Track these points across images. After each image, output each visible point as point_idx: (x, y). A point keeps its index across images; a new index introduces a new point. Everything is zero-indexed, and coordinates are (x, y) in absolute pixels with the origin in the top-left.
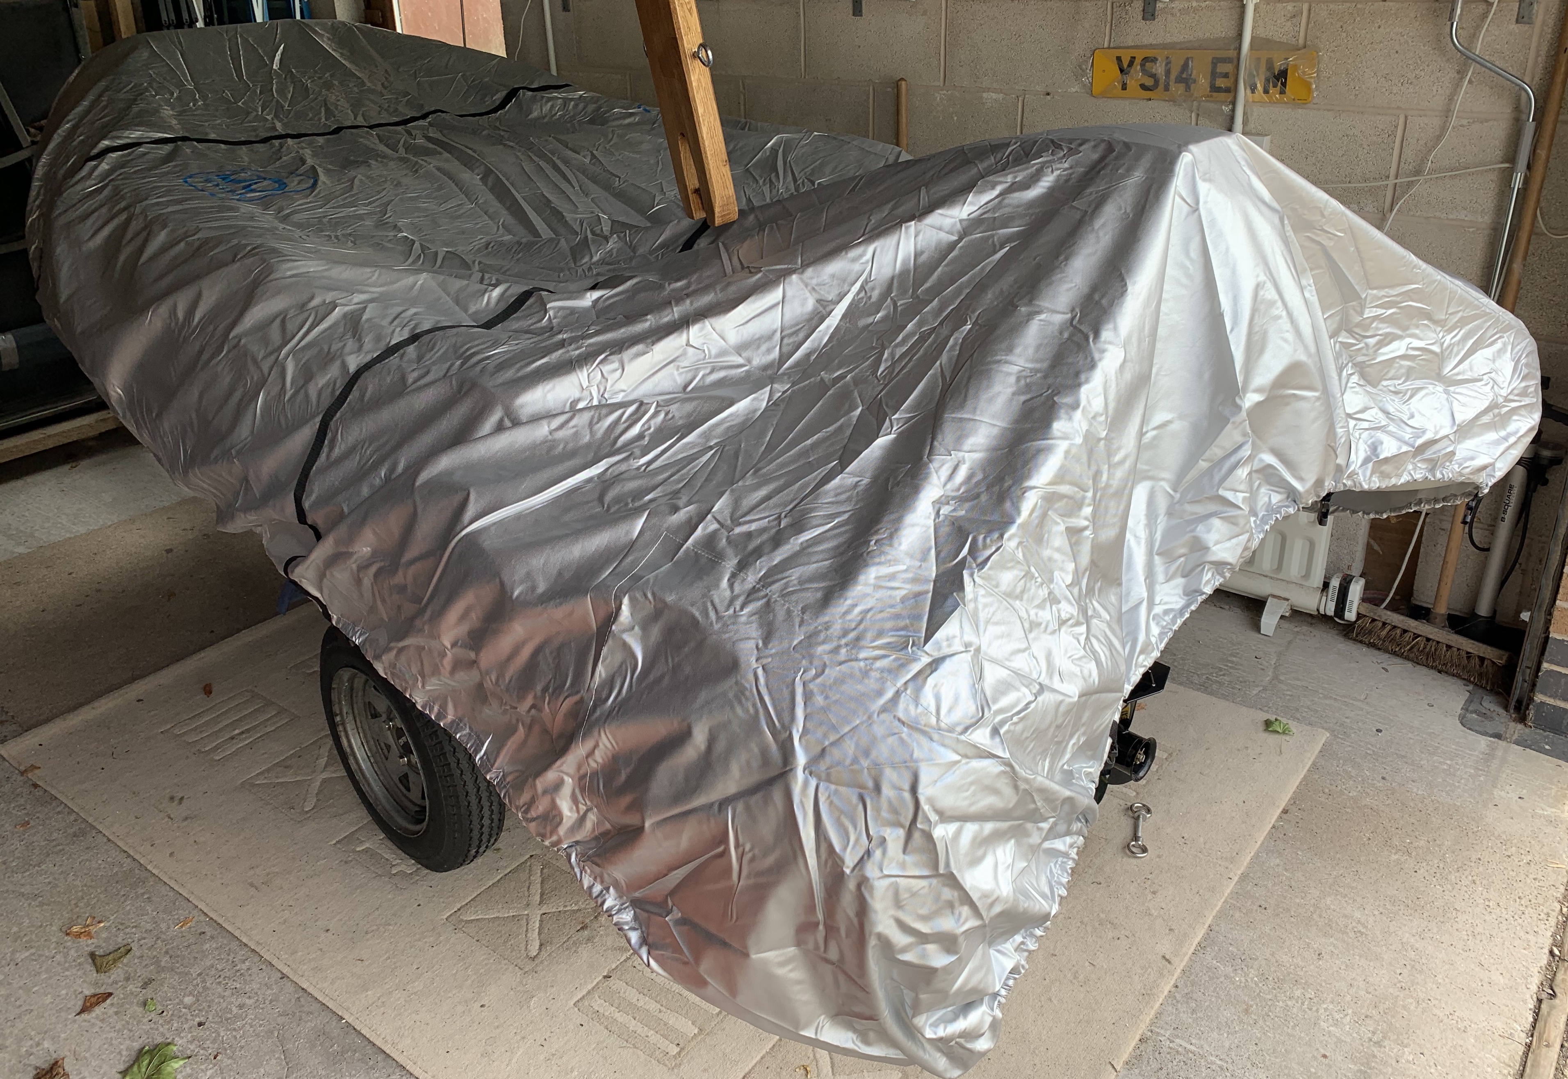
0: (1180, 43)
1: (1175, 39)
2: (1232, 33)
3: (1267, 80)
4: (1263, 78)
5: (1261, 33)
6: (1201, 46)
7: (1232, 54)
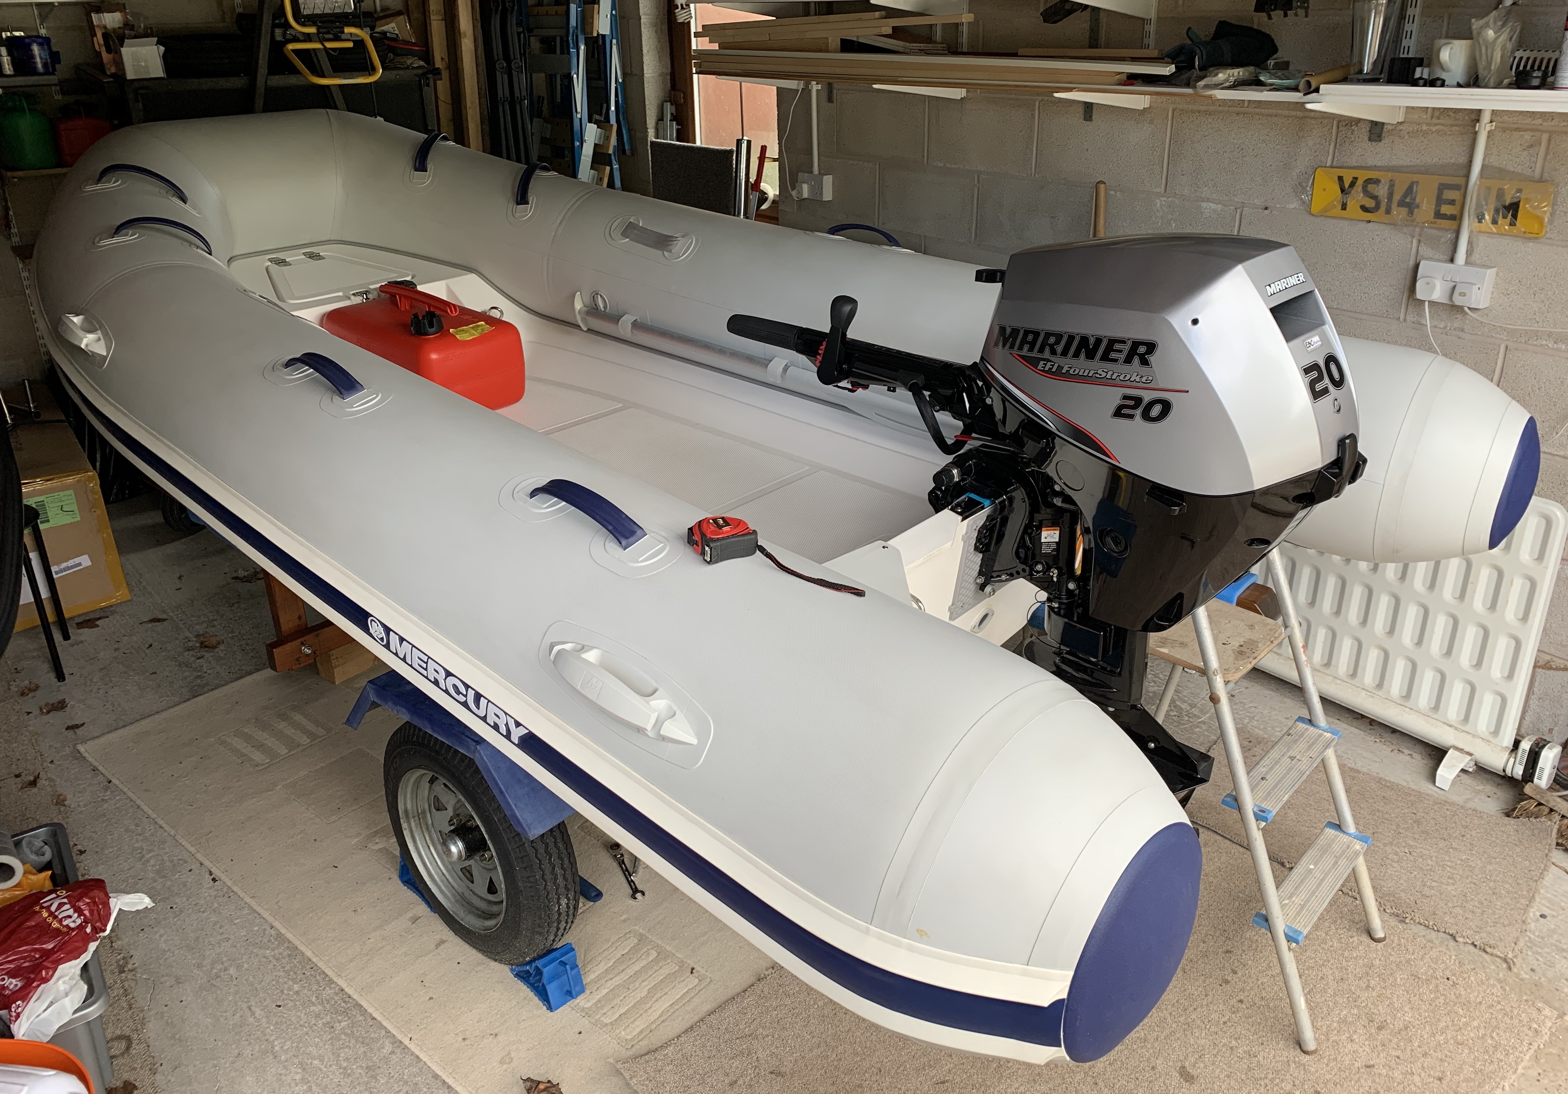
0: (1407, 167)
1: (1401, 163)
2: (1463, 160)
3: (1497, 211)
4: (1492, 207)
5: (1494, 161)
6: (1427, 171)
7: (1460, 181)
